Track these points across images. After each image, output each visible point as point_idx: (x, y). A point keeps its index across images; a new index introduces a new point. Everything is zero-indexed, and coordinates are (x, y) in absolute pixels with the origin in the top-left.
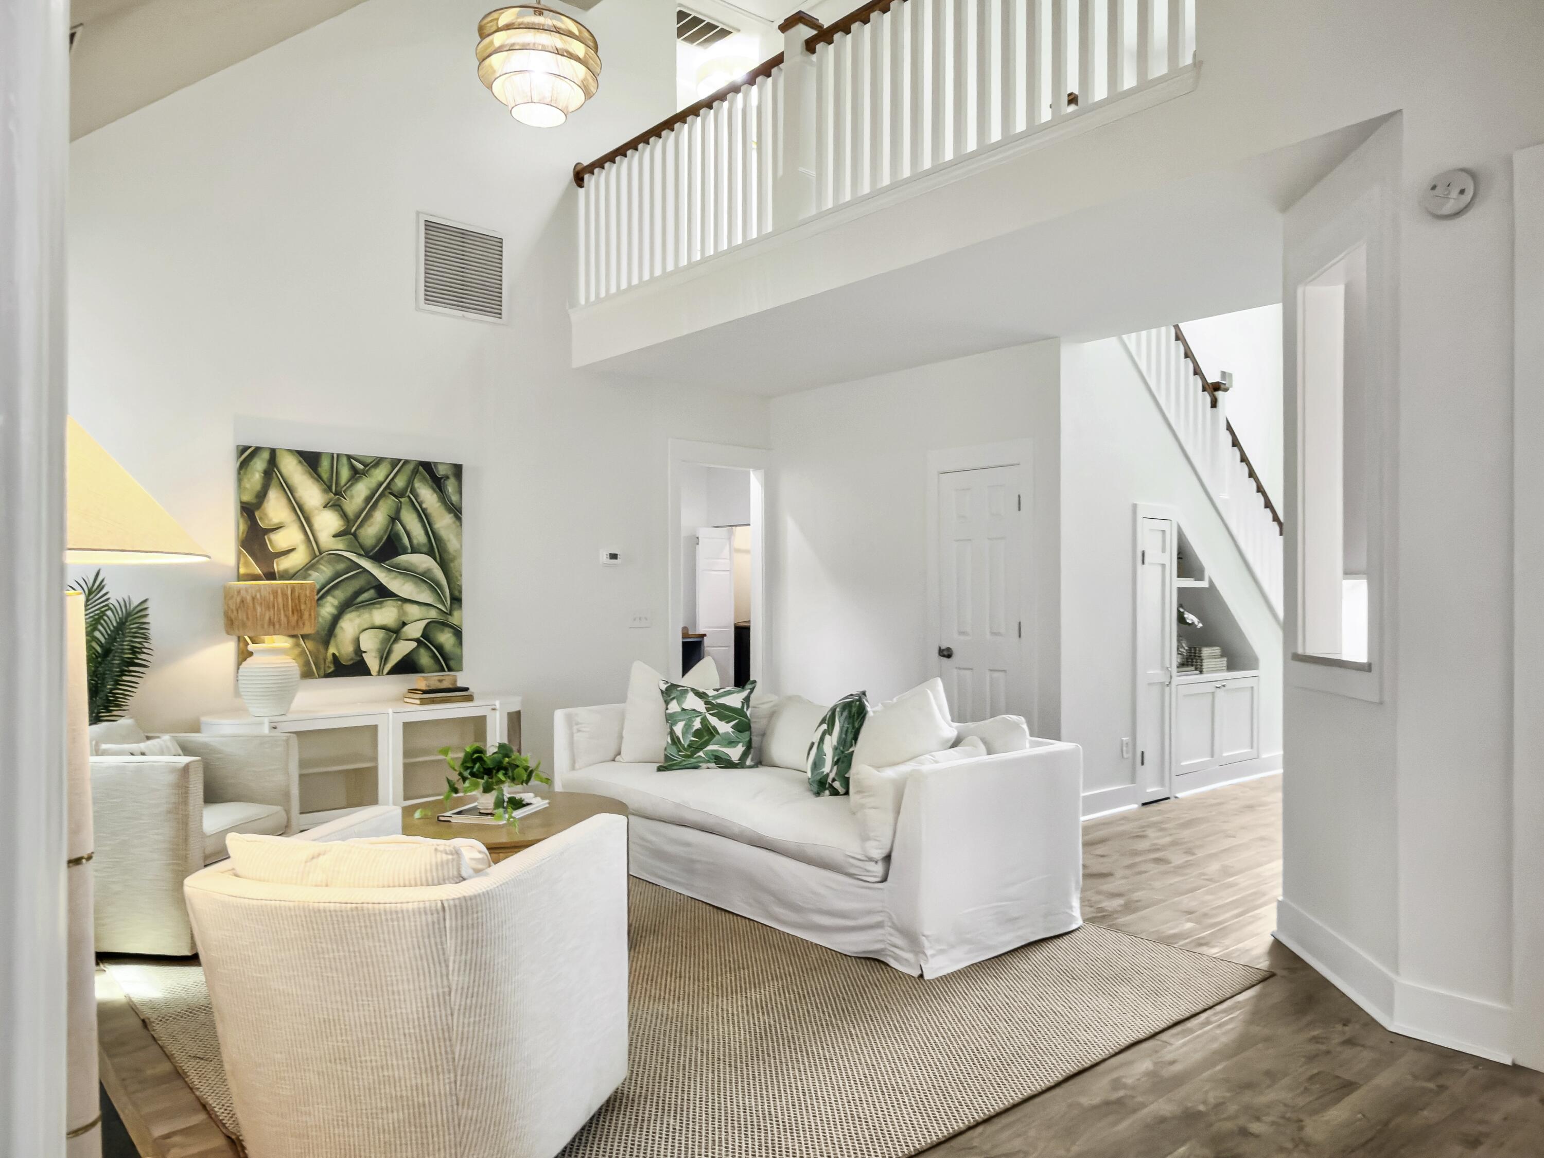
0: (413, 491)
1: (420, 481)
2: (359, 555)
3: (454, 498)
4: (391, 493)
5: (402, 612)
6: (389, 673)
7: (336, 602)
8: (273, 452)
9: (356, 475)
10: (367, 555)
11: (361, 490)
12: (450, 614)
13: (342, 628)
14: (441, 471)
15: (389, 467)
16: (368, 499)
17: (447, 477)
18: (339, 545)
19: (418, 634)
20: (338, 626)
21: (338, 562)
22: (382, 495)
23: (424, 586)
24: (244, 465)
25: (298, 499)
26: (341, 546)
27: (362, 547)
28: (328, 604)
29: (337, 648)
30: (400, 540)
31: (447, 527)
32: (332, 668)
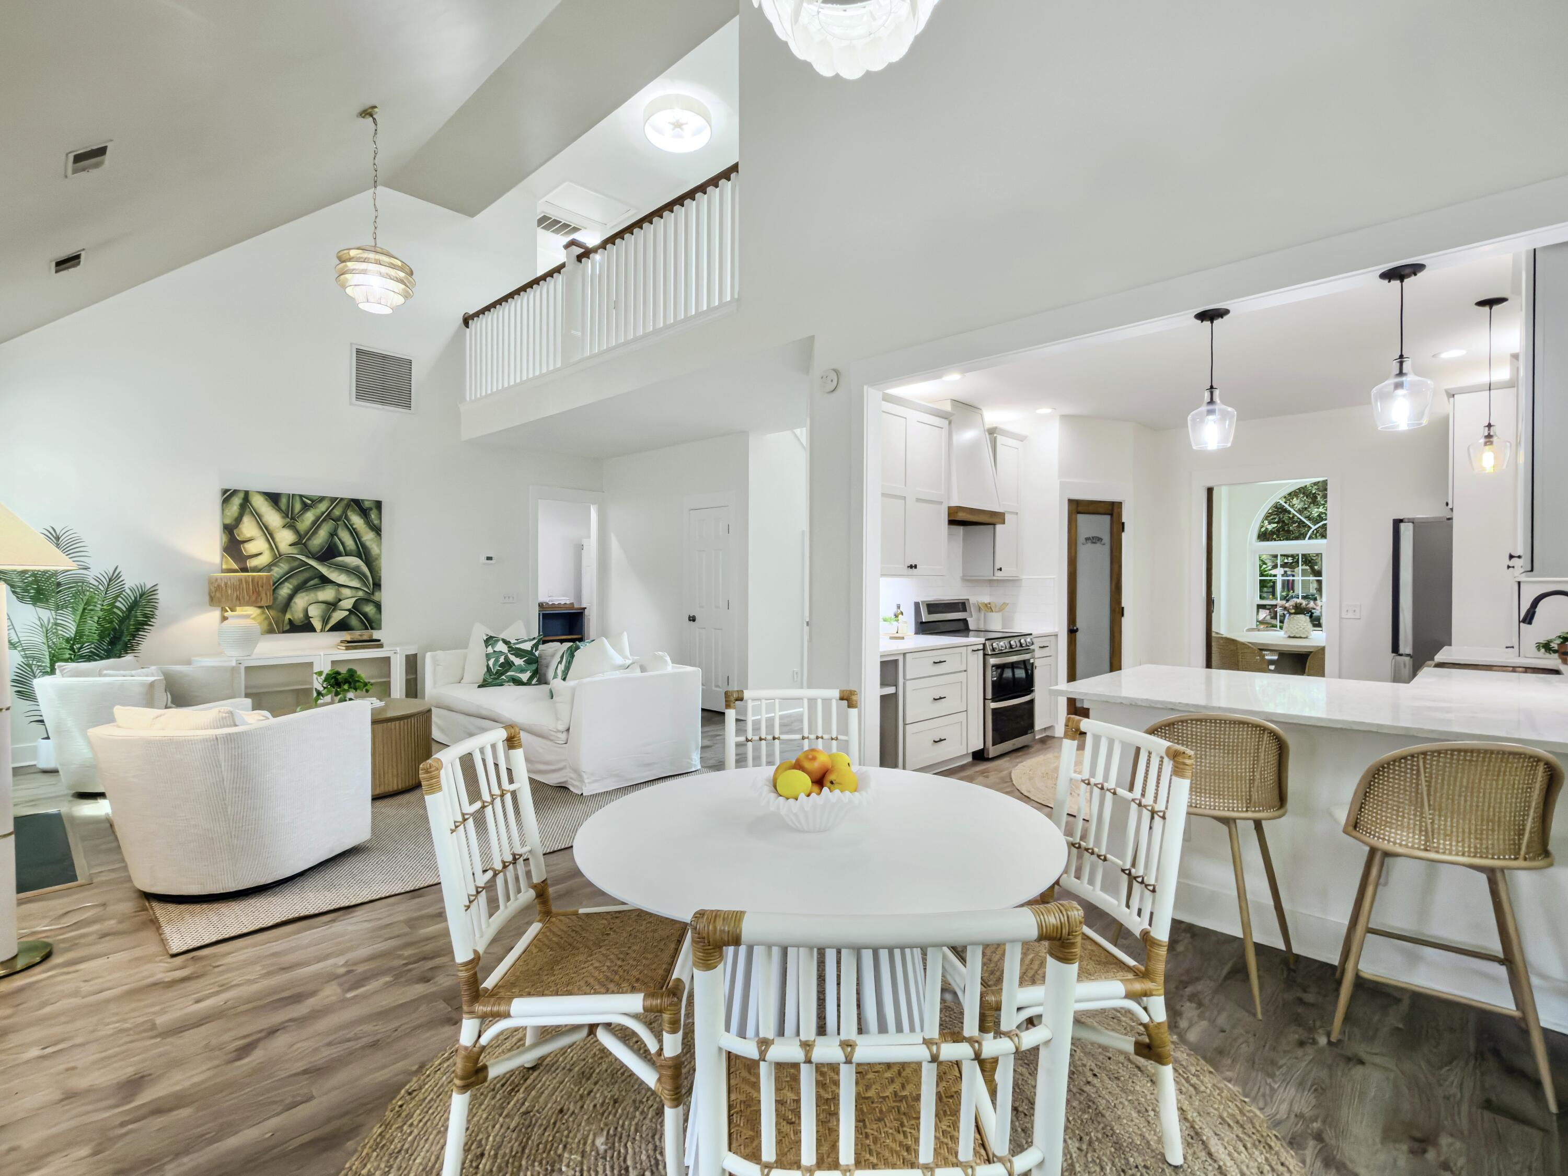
0: (347, 518)
1: (352, 511)
2: (308, 557)
3: (376, 522)
4: (330, 519)
5: (338, 592)
6: (328, 631)
7: (291, 587)
8: (247, 493)
9: (306, 507)
10: (314, 557)
11: (310, 517)
12: (373, 594)
13: (295, 603)
14: (367, 505)
15: (329, 502)
16: (314, 523)
17: (371, 509)
18: (293, 551)
19: (350, 607)
20: (293, 601)
21: (293, 561)
22: (324, 520)
23: (353, 576)
24: (226, 501)
25: (264, 522)
26: (295, 552)
27: (309, 552)
28: (286, 588)
29: (292, 615)
30: (337, 547)
31: (371, 540)
32: (288, 627)
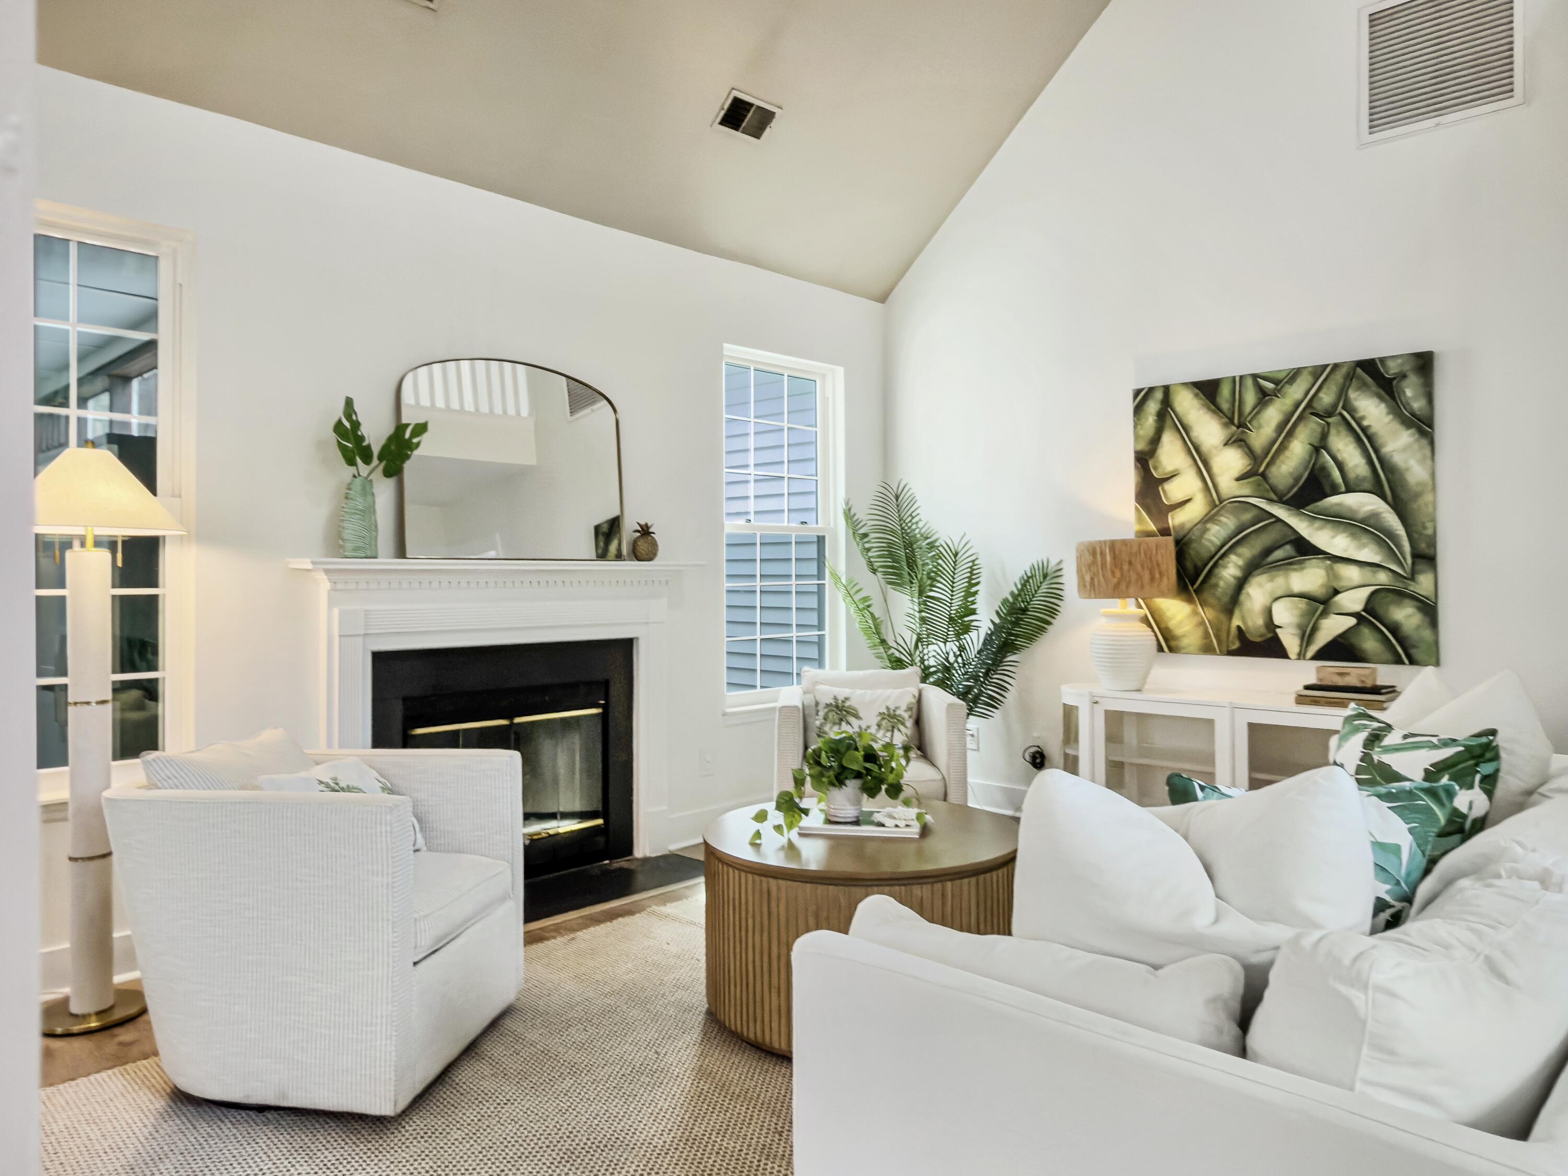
0: (1347, 406)
1: (1359, 389)
2: (1270, 500)
3: (1418, 405)
4: (1313, 414)
5: (1332, 574)
6: (1313, 658)
7: (1240, 562)
8: (1167, 389)
9: (1264, 398)
10: (1281, 499)
11: (1272, 416)
12: (1412, 578)
13: (1248, 595)
14: (1393, 368)
15: (1310, 379)
16: (1281, 428)
17: (1404, 376)
18: (1243, 489)
19: (1358, 607)
20: (1244, 592)
21: (1247, 510)
22: (1300, 418)
23: (1365, 539)
24: (1138, 410)
25: (1194, 440)
26: (1246, 491)
27: (1273, 489)
28: (1231, 565)
29: (1243, 619)
30: (1328, 475)
31: (1404, 449)
32: (1236, 645)
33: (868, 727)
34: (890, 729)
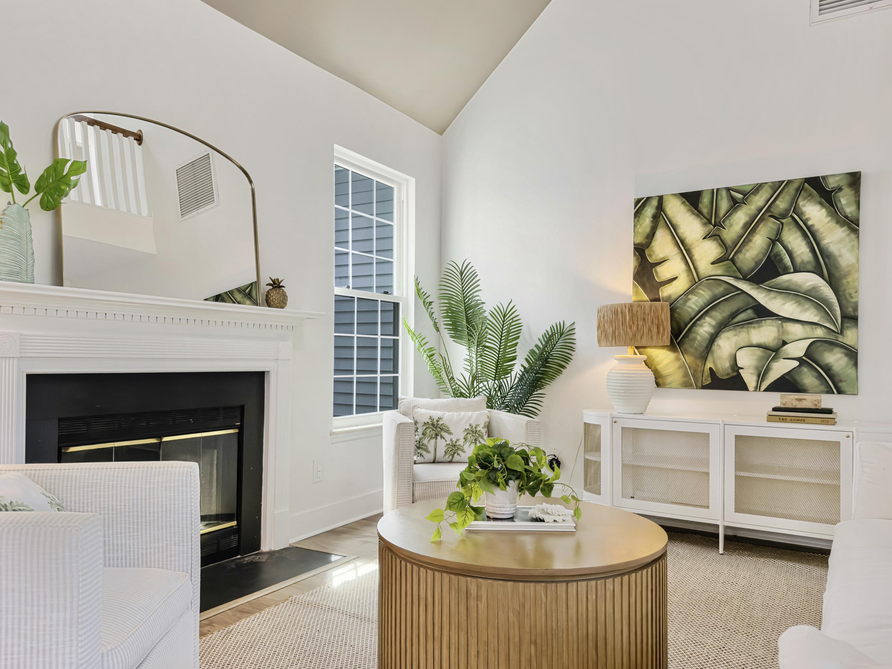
0: (797, 210)
1: (806, 198)
2: (737, 278)
3: (849, 210)
4: (770, 216)
5: (783, 331)
6: (766, 390)
7: (713, 323)
8: (661, 199)
9: (735, 205)
10: (745, 278)
11: (740, 218)
12: (842, 333)
13: (718, 345)
14: (832, 183)
15: (770, 191)
16: (746, 226)
17: (840, 189)
18: (717, 270)
19: (801, 353)
20: (716, 343)
21: (719, 285)
22: (762, 220)
23: (808, 305)
24: (638, 214)
25: (680, 235)
26: (719, 272)
27: (739, 270)
28: (706, 324)
29: (714, 363)
30: (781, 260)
31: (841, 241)
32: (709, 381)
33: (458, 440)
34: (473, 441)
